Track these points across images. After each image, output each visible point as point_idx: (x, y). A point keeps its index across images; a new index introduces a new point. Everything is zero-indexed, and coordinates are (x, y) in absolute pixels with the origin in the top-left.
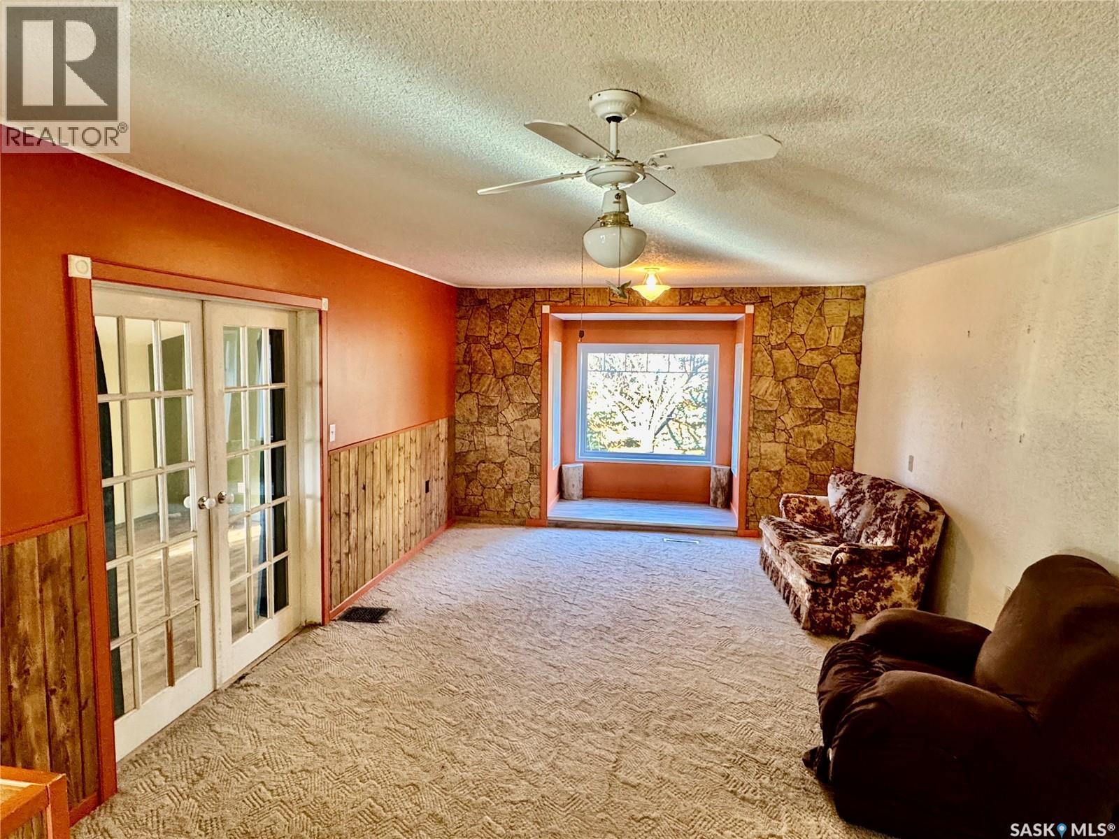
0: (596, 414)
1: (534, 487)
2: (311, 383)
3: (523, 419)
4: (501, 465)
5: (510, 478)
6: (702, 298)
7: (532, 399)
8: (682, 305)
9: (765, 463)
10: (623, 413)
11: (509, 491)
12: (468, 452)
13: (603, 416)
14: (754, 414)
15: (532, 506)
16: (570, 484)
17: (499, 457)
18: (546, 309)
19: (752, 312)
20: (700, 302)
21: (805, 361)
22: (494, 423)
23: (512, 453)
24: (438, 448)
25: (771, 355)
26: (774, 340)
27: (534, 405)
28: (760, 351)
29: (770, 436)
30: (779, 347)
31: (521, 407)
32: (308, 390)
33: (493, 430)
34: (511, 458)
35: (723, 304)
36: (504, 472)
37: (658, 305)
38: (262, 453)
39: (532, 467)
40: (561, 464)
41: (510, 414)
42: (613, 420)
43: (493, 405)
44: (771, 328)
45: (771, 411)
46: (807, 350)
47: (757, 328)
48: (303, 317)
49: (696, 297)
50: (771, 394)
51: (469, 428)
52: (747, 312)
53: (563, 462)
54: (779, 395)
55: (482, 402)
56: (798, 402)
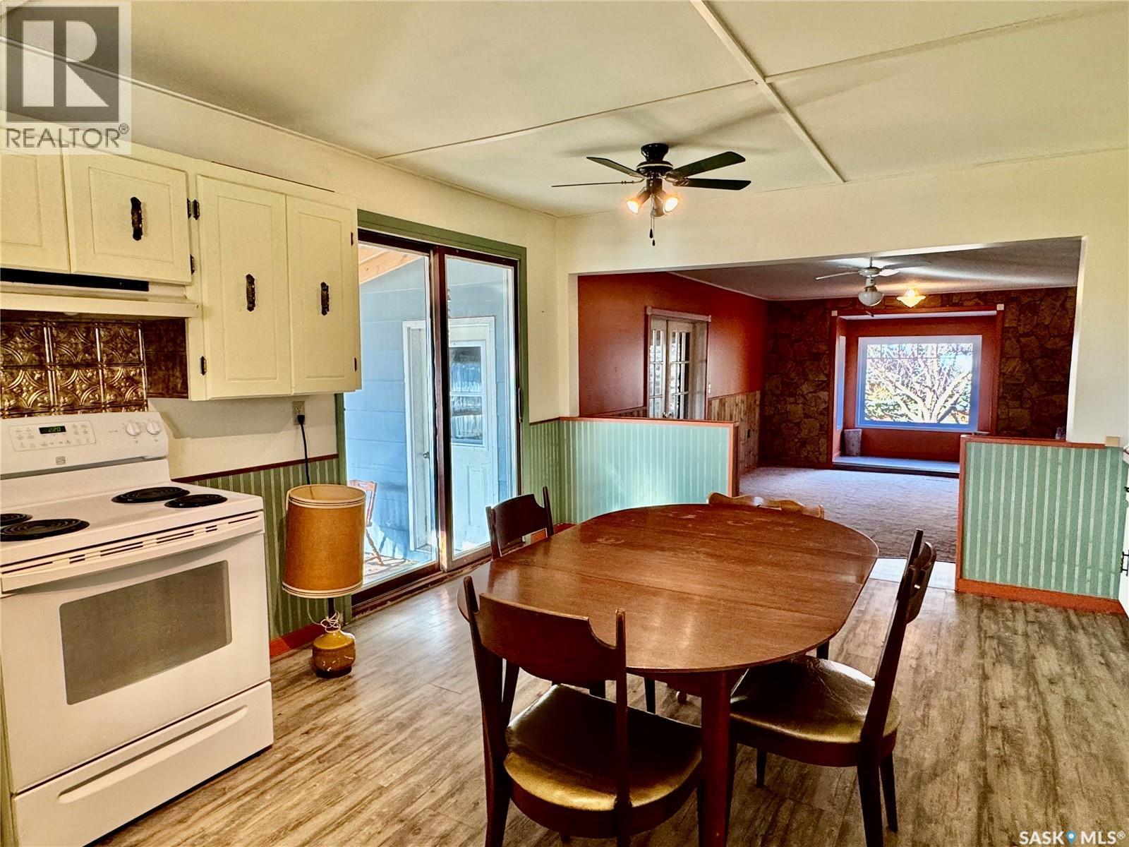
0: (878, 406)
1: (823, 441)
2: (702, 361)
3: (815, 392)
4: (798, 425)
5: (804, 433)
6: (960, 300)
7: (823, 378)
8: (942, 306)
9: (1013, 425)
10: (907, 405)
11: (804, 443)
12: (774, 415)
13: (886, 407)
14: (1003, 386)
15: (820, 454)
16: (851, 443)
17: (797, 419)
18: (835, 313)
19: (1003, 309)
20: (958, 303)
21: (1049, 345)
22: (793, 395)
23: (807, 416)
24: (755, 409)
25: (1019, 341)
26: (1021, 330)
27: (823, 382)
28: (1010, 339)
29: (1017, 403)
30: (1026, 335)
31: (814, 384)
32: (699, 365)
33: (792, 400)
34: (806, 420)
35: (977, 304)
36: (801, 430)
37: (924, 307)
38: (679, 396)
39: (821, 426)
40: (844, 428)
41: (805, 388)
42: (896, 412)
43: (793, 382)
44: (1019, 320)
45: (1019, 384)
46: (1051, 337)
47: (1007, 321)
48: (698, 326)
49: (955, 300)
50: (1018, 371)
51: (774, 398)
52: (998, 309)
53: (845, 427)
54: (1025, 372)
55: (785, 380)
56: (1043, 377)
